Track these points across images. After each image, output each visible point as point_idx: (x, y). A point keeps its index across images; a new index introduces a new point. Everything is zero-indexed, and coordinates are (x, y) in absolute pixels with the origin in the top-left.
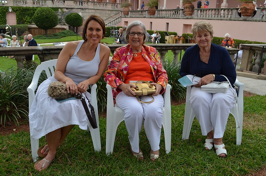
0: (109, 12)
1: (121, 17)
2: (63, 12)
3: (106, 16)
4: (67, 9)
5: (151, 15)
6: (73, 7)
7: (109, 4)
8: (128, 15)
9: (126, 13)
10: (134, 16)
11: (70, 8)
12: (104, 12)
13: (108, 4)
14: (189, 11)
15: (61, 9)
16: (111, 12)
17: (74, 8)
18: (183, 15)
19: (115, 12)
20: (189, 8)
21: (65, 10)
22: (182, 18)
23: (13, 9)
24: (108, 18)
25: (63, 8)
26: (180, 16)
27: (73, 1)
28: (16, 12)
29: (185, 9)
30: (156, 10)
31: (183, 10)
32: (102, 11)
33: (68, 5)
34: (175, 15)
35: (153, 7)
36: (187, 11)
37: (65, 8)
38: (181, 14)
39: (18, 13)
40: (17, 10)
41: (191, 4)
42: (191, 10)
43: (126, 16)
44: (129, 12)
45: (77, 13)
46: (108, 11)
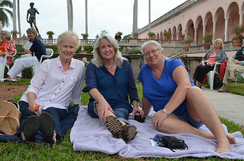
0: (173, 49)
1: (183, 53)
2: (128, 50)
3: (170, 53)
4: (131, 47)
5: (206, 49)
6: (136, 45)
7: (173, 41)
8: (188, 51)
9: (186, 49)
10: (193, 52)
11: (133, 46)
12: (168, 49)
13: (171, 41)
14: (237, 42)
15: (125, 48)
16: (175, 49)
17: (138, 46)
18: (233, 47)
19: (179, 49)
20: (237, 39)
21: (129, 48)
22: (232, 50)
23: (85, 49)
24: (171, 55)
25: (127, 46)
26: (231, 48)
27: (137, 40)
28: (87, 51)
29: (233, 40)
30: (211, 44)
31: (232, 41)
32: (166, 48)
33: (132, 44)
34: (228, 48)
35: (208, 42)
36: (236, 42)
37: (129, 46)
38: (231, 46)
39: (88, 52)
40: (88, 49)
41: (239, 35)
42: (239, 41)
43: (186, 52)
44: (190, 48)
45: (139, 50)
46: (171, 48)
